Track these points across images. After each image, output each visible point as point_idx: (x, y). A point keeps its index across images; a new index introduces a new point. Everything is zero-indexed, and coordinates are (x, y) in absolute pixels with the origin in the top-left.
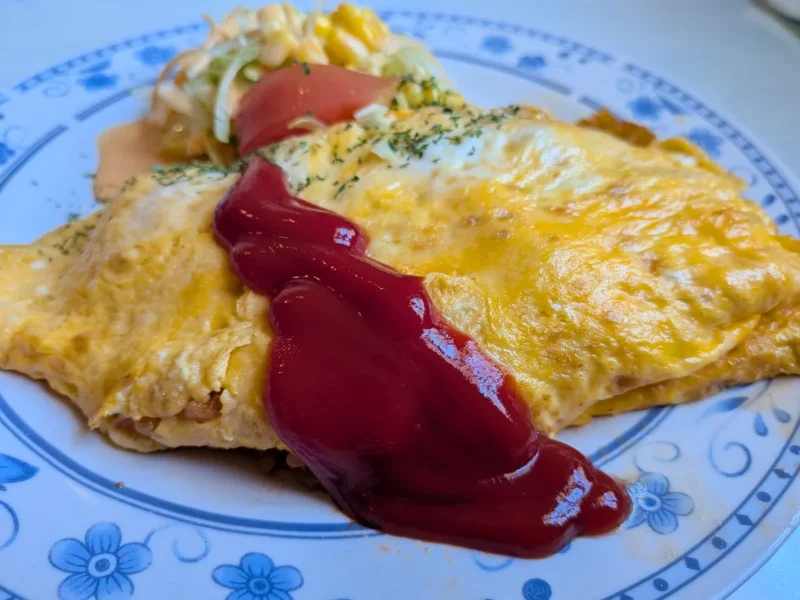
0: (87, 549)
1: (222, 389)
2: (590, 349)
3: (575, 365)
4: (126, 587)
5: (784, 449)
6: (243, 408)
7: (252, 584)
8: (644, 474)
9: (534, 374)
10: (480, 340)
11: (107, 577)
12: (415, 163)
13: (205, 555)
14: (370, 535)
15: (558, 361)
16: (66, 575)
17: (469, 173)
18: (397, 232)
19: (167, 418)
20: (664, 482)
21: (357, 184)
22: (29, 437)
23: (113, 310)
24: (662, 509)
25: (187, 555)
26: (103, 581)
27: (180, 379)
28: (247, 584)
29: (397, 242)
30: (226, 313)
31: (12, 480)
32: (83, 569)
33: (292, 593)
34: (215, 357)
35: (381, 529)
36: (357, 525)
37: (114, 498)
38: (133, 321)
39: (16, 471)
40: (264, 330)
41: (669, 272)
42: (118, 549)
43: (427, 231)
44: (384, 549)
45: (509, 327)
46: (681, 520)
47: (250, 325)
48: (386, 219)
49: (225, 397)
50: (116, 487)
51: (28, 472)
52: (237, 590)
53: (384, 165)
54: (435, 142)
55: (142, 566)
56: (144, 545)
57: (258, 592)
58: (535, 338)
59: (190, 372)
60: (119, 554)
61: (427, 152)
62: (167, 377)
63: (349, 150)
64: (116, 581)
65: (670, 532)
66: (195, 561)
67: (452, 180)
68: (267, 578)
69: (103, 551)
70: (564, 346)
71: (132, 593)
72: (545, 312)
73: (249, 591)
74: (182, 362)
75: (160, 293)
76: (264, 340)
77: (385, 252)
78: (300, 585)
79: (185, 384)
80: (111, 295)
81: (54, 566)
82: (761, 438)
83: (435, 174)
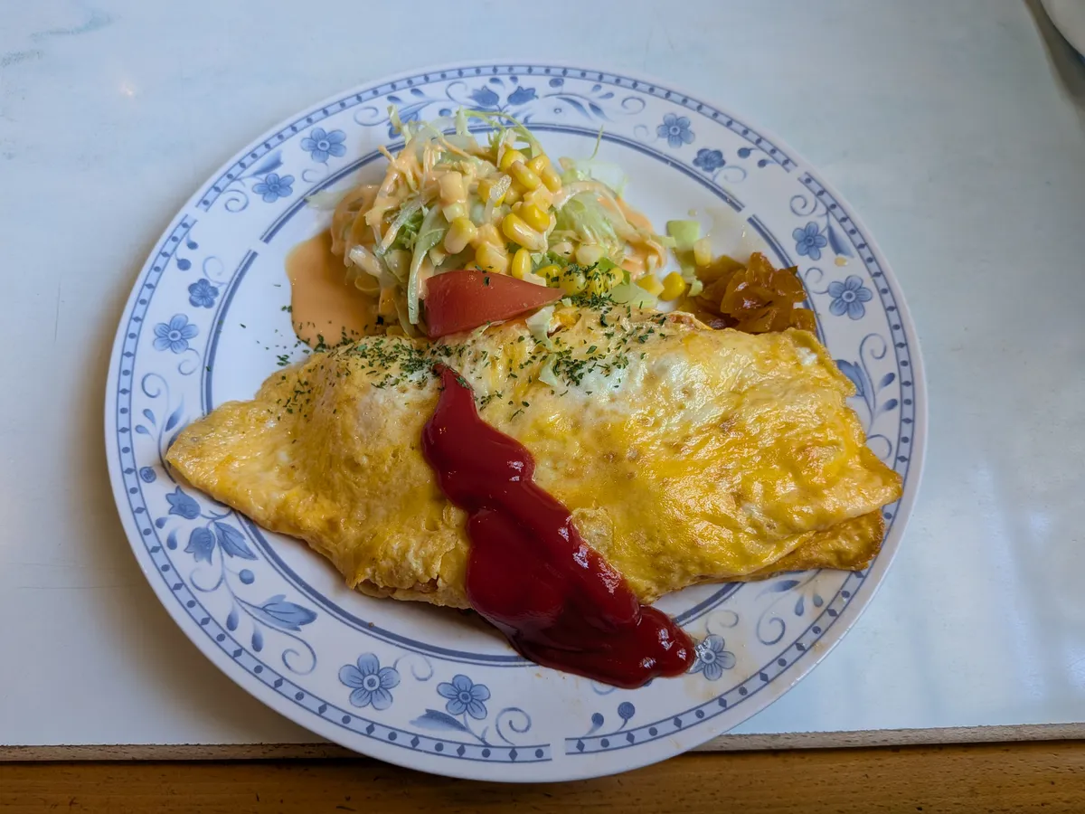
0: (360, 671)
1: (438, 577)
2: (680, 562)
3: (669, 571)
4: (388, 697)
5: (809, 628)
6: (452, 589)
7: (461, 695)
8: (710, 635)
9: (642, 577)
10: (606, 557)
11: (376, 690)
12: (572, 389)
13: (431, 675)
14: (530, 666)
15: (658, 568)
16: (353, 689)
17: (613, 406)
18: (556, 459)
19: (401, 590)
20: (722, 642)
21: (527, 410)
22: (304, 588)
23: (353, 501)
24: (715, 662)
25: (421, 676)
26: (374, 693)
27: (410, 568)
28: (457, 696)
29: (555, 469)
30: (436, 518)
31: (303, 623)
32: (361, 686)
33: (484, 703)
34: (433, 557)
35: (538, 663)
36: (523, 658)
37: (370, 635)
38: (368, 511)
39: (302, 616)
40: (463, 538)
41: (747, 505)
42: (379, 671)
43: (577, 461)
44: (538, 675)
45: (626, 549)
46: (725, 672)
47: (453, 532)
48: (549, 446)
49: (440, 582)
50: (370, 626)
51: (311, 617)
52: (452, 699)
53: (549, 390)
54: (590, 371)
55: (395, 683)
56: (394, 669)
57: (464, 701)
58: (644, 556)
59: (416, 565)
60: (380, 674)
61: (583, 382)
62: (399, 565)
63: (522, 366)
64: (381, 693)
65: (716, 680)
66: (426, 680)
67: (600, 413)
68: (469, 692)
69: (370, 674)
70: (663, 560)
71: (392, 701)
72: (651, 539)
73: (459, 700)
74: (410, 556)
75: (388, 493)
76: (464, 548)
77: (546, 477)
78: (489, 698)
79: (414, 572)
80: (350, 489)
81: (343, 683)
82: (797, 617)
83: (587, 405)
